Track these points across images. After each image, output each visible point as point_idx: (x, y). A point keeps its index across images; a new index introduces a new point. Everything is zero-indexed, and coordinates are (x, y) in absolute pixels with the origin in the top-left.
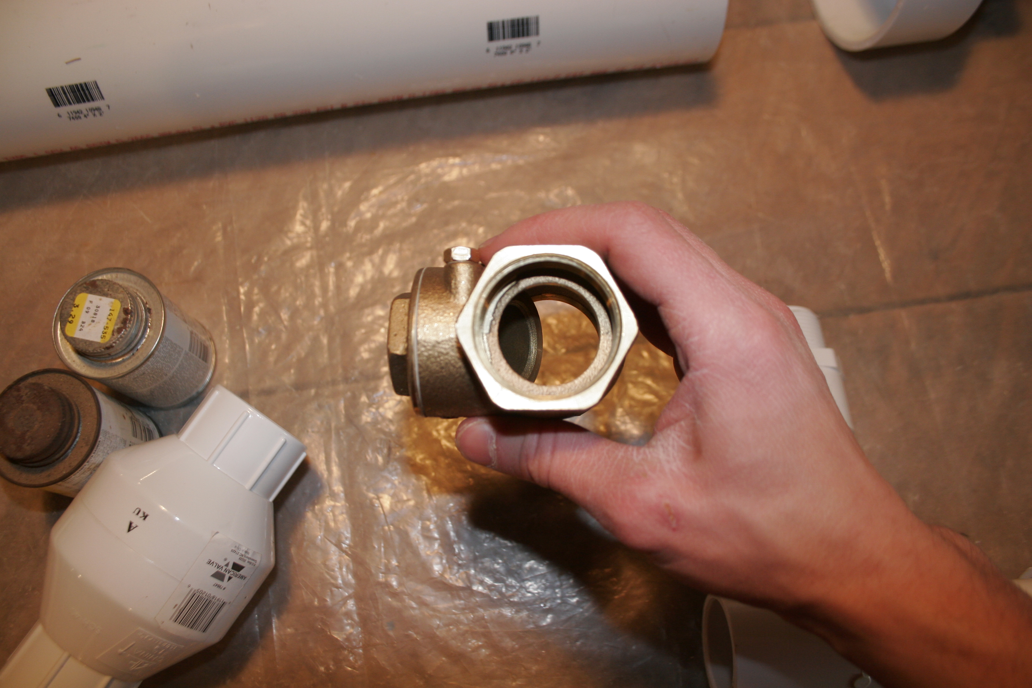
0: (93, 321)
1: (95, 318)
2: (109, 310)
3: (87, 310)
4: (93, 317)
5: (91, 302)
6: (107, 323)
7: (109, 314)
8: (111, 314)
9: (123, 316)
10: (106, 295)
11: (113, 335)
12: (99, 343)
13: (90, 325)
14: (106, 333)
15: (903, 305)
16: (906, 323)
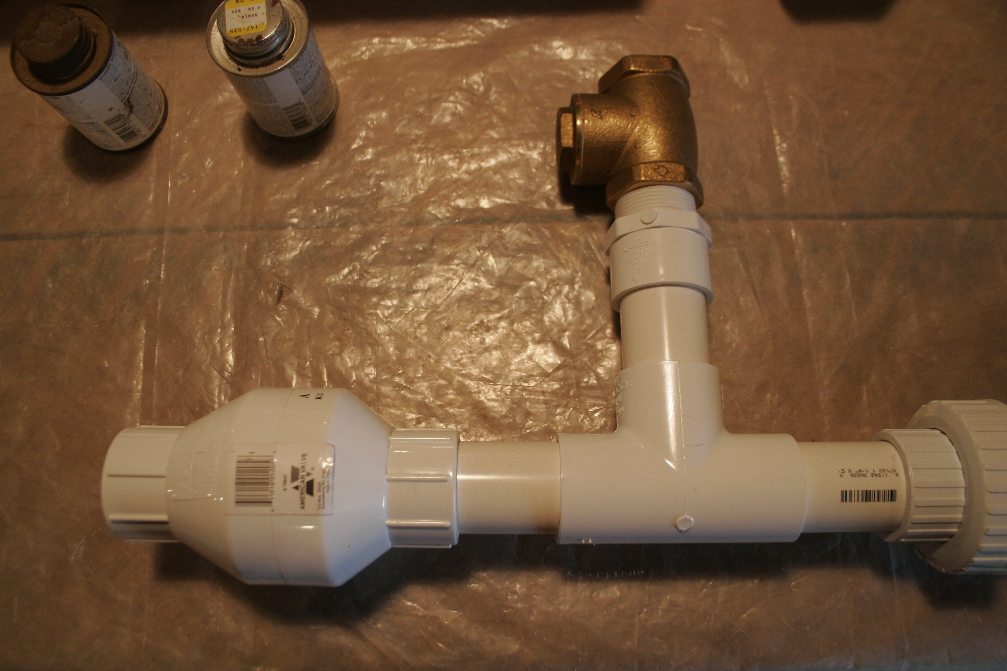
0: (243, 17)
1: (246, 17)
2: (256, 24)
3: (251, 8)
4: (246, 16)
5: (259, 8)
6: (244, 29)
7: (252, 26)
8: (252, 27)
9: (254, 38)
10: (268, 16)
11: (236, 38)
12: (226, 30)
13: (239, 16)
14: (236, 31)
15: (795, 217)
16: (793, 234)
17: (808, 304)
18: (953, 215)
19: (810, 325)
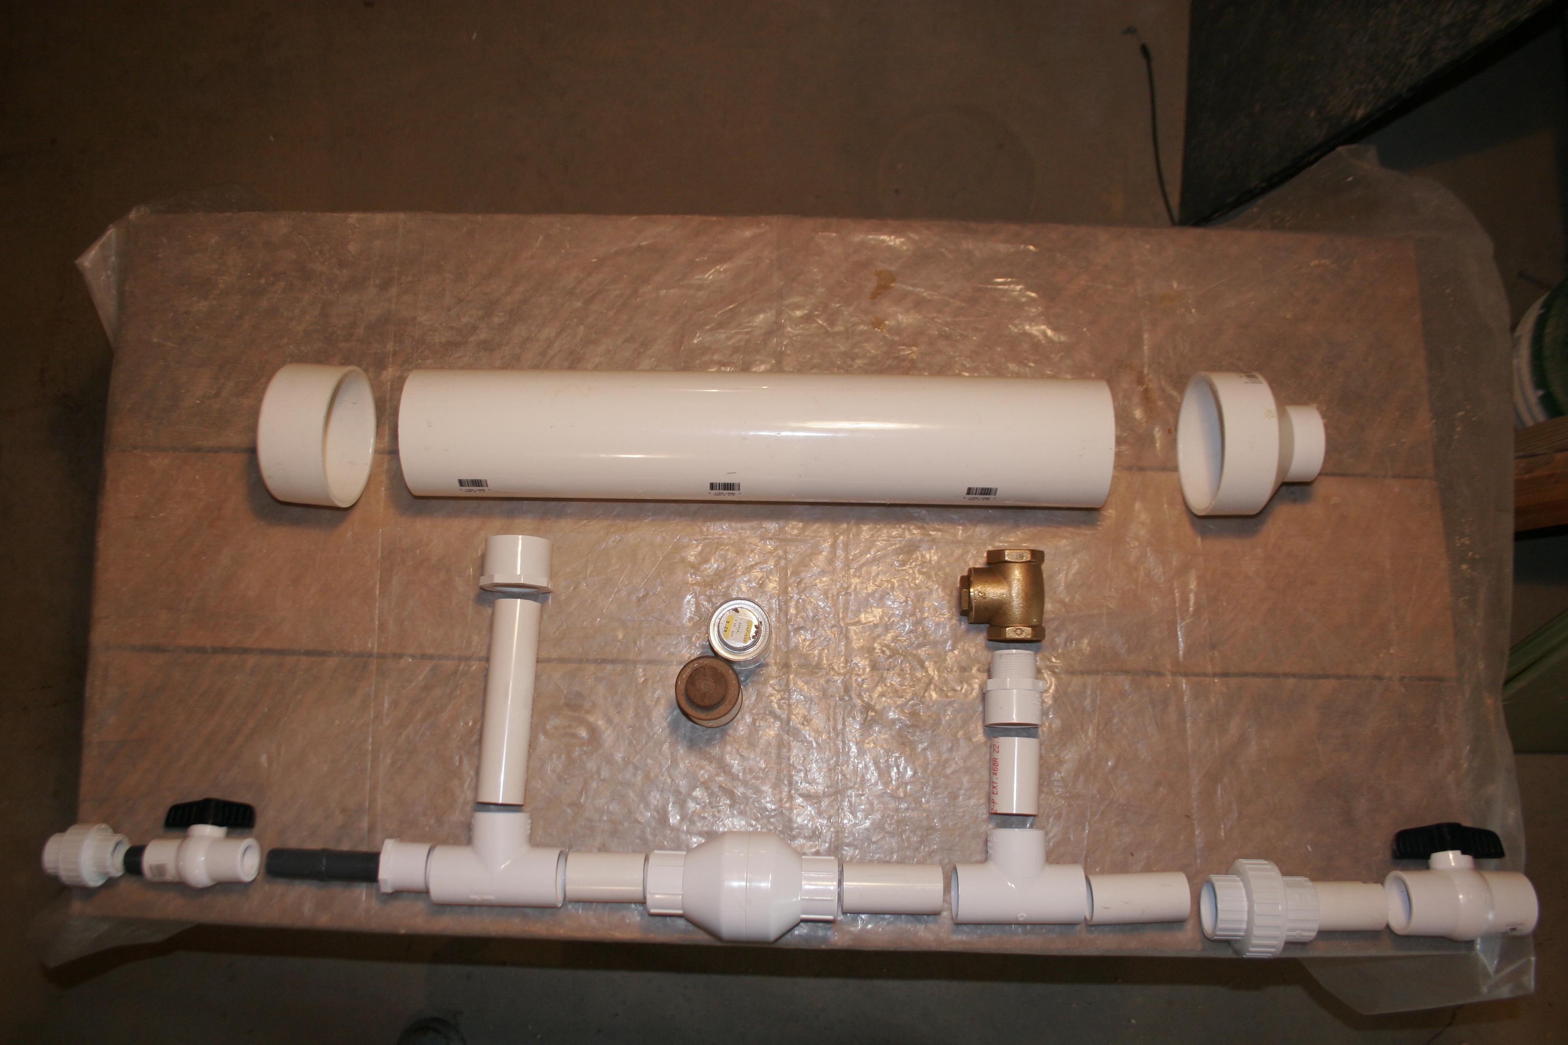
0: (738, 631)
15: (1185, 675)
16: (1184, 686)
17: (1189, 732)
18: (1286, 675)
19: (1189, 745)
